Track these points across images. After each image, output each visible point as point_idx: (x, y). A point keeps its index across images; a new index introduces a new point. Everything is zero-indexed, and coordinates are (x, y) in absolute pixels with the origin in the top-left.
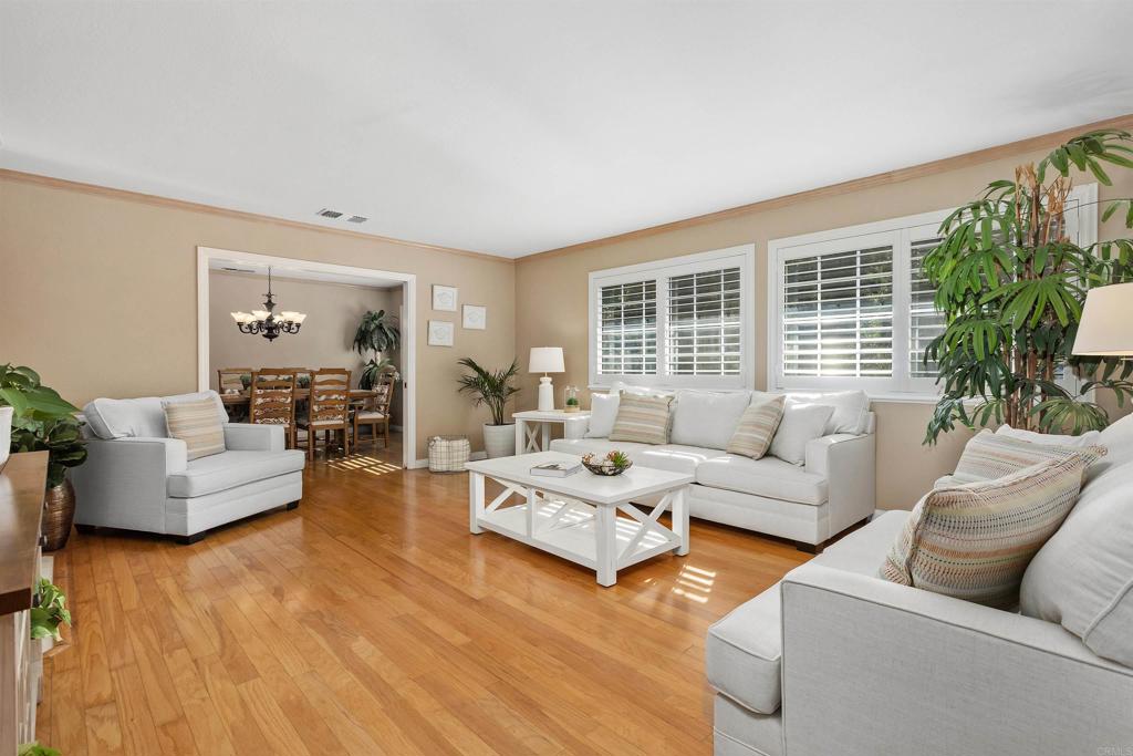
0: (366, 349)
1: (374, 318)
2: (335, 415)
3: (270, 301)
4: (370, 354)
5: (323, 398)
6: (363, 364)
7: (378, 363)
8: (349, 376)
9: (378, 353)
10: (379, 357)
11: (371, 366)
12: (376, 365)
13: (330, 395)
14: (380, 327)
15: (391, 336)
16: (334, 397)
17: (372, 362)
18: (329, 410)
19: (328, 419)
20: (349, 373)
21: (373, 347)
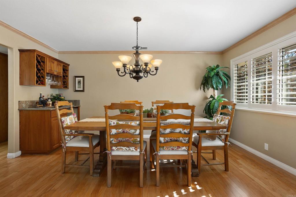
0: (208, 89)
1: (213, 69)
2: (179, 147)
3: (137, 52)
4: (210, 92)
5: (168, 131)
6: (206, 98)
7: (216, 97)
8: (193, 111)
9: (216, 91)
10: (216, 93)
11: (211, 99)
12: (214, 99)
13: (174, 129)
14: (217, 74)
15: (225, 79)
16: (178, 130)
17: (211, 97)
18: (173, 142)
19: (173, 149)
20: (192, 108)
21: (213, 87)
